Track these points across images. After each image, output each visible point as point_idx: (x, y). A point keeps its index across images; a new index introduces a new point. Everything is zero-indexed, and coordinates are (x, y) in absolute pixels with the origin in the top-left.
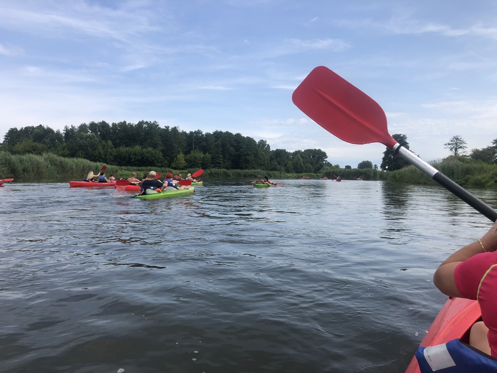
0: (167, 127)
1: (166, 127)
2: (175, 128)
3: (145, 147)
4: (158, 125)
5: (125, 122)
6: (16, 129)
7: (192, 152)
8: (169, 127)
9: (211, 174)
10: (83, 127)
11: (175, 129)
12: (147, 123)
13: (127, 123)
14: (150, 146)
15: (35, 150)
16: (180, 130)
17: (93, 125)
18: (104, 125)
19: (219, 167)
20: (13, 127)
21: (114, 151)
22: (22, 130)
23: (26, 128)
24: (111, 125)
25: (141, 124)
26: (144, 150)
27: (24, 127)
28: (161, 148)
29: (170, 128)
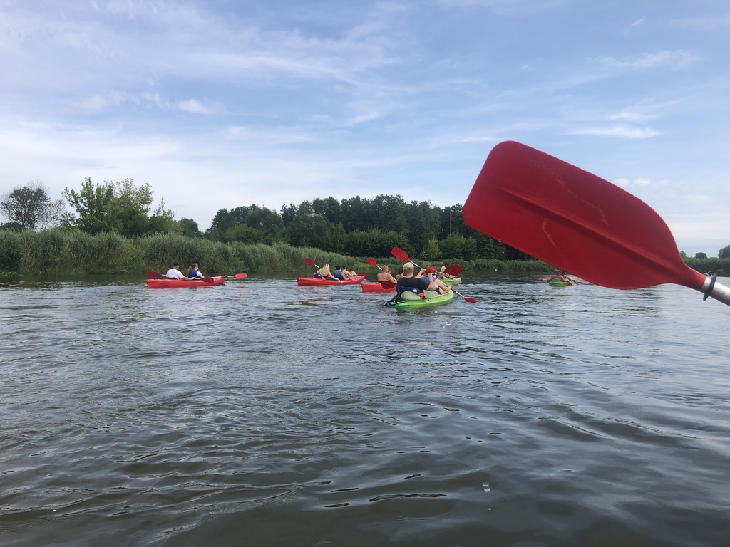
0: (415, 203)
1: (412, 202)
2: (425, 203)
3: (385, 231)
4: (402, 201)
5: (358, 197)
6: (225, 210)
7: (449, 236)
8: (417, 202)
9: (477, 267)
10: (305, 206)
11: (425, 205)
12: (387, 197)
13: (361, 199)
14: (391, 229)
15: (250, 237)
16: (432, 205)
17: (317, 202)
18: (331, 201)
19: (489, 257)
20: (222, 209)
21: (346, 237)
22: (232, 212)
23: (237, 209)
24: (340, 202)
25: (379, 199)
26: (385, 235)
27: (235, 207)
28: (406, 231)
29: (418, 204)
